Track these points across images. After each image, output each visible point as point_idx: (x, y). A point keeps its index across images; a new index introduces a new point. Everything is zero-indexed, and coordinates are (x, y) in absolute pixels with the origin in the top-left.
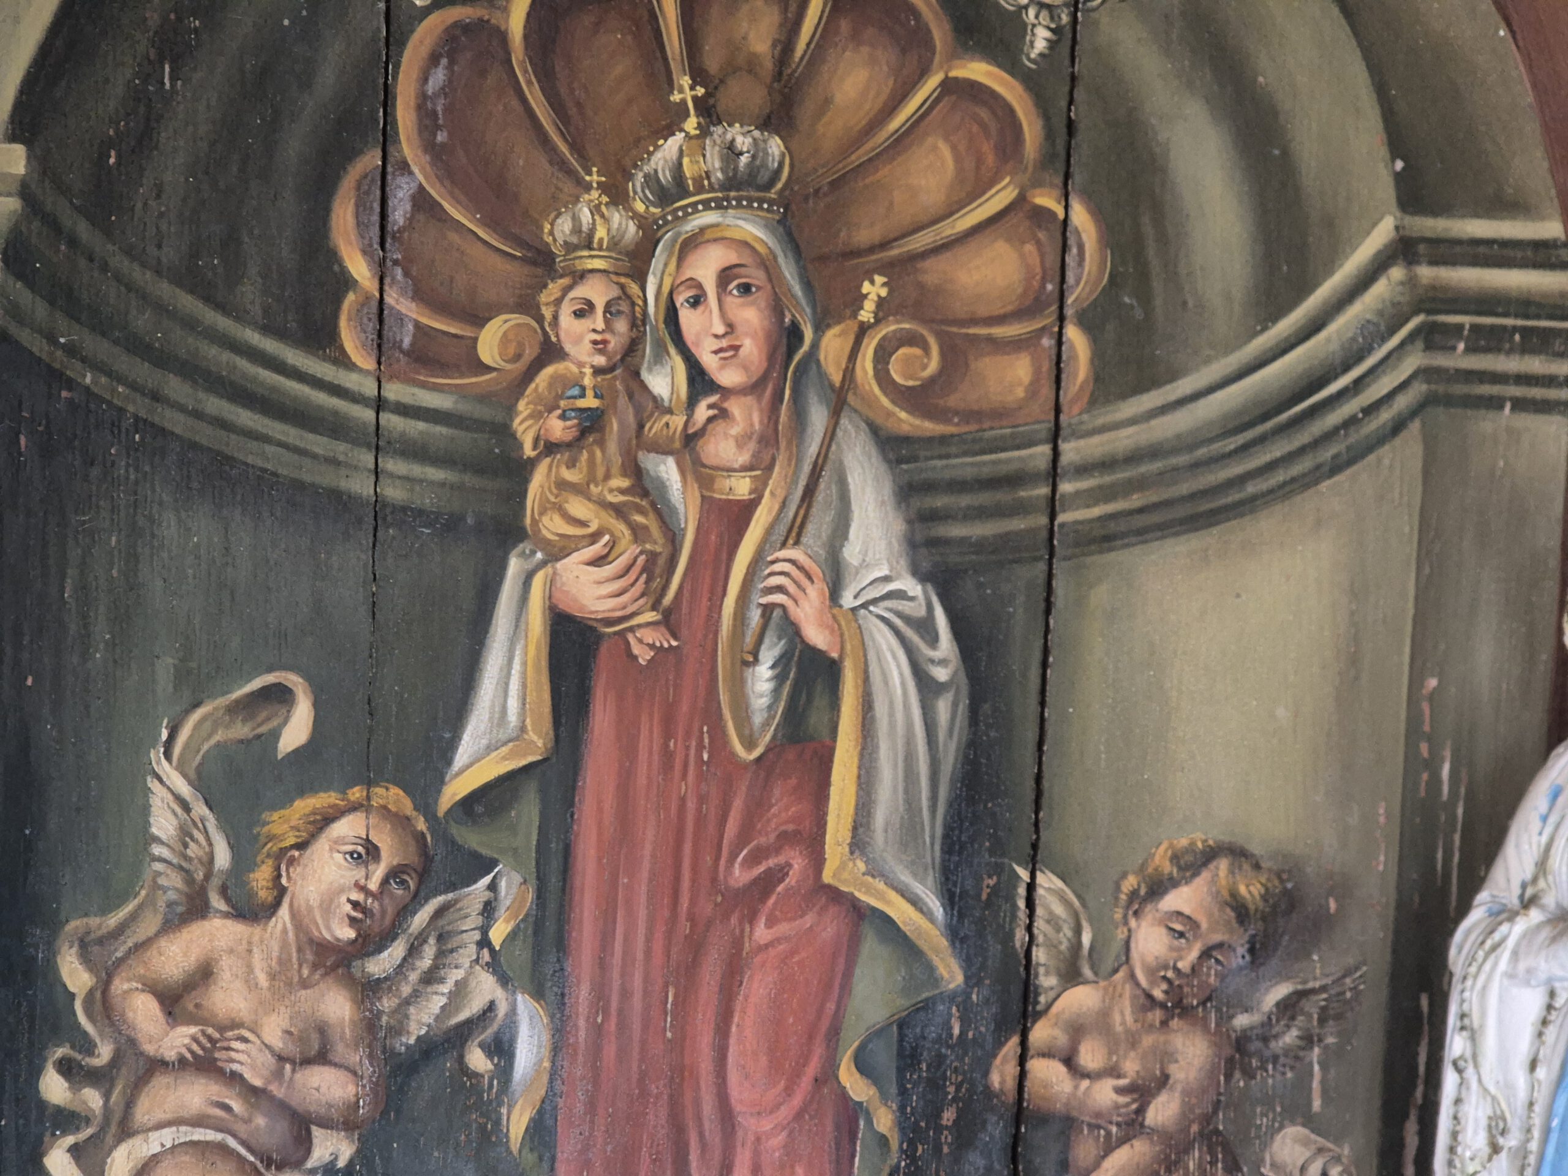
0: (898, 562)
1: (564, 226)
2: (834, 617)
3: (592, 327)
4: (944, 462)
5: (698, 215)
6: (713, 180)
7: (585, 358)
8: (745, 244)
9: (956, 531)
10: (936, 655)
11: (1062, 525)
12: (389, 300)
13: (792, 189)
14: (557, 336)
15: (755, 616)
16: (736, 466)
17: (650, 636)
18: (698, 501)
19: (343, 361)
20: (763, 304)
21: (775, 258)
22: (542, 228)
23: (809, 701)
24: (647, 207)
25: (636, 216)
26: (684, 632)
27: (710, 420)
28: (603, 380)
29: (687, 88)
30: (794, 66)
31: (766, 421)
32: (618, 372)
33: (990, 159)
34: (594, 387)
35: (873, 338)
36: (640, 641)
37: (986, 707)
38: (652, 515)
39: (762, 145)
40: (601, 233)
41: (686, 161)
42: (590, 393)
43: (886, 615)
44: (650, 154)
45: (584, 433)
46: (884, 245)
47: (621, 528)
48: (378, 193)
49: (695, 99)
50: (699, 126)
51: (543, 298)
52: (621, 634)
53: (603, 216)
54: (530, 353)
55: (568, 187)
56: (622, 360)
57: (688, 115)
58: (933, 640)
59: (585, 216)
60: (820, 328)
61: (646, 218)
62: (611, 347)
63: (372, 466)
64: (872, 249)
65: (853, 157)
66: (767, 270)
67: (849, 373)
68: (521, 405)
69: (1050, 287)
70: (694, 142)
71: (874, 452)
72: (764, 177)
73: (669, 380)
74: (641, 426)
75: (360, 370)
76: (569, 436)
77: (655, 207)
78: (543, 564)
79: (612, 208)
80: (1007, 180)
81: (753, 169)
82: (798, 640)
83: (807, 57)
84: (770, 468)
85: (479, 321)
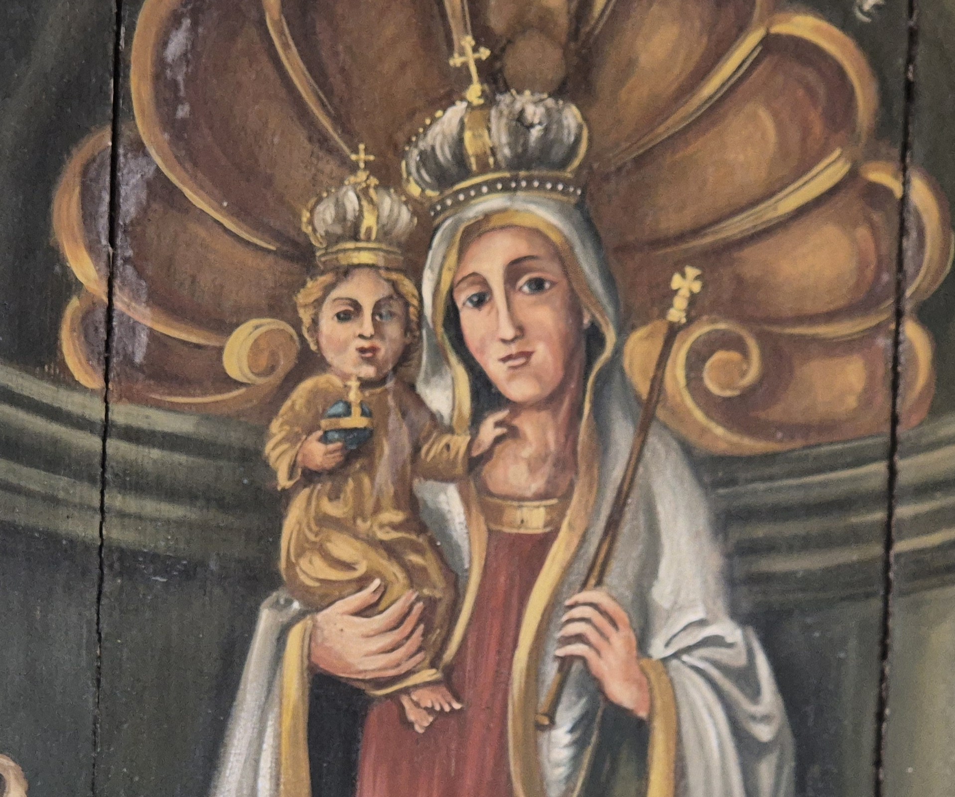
0: (714, 603)
1: (326, 213)
2: (643, 671)
3: (358, 332)
4: (768, 484)
5: (482, 199)
6: (499, 157)
7: (349, 368)
8: (535, 233)
9: (780, 564)
10: (758, 710)
11: (898, 556)
12: (118, 305)
13: (591, 168)
14: (317, 343)
15: (551, 671)
16: (529, 494)
17: (428, 698)
18: (485, 535)
19: (65, 380)
20: (558, 303)
21: (572, 248)
22: (298, 216)
23: (613, 770)
24: (423, 191)
25: (409, 201)
26: (469, 693)
27: (498, 440)
28: (372, 395)
29: (469, 50)
30: (592, 22)
31: (562, 440)
32: (390, 384)
33: (818, 128)
34: (361, 404)
35: (684, 342)
36: (417, 704)
37: (815, 770)
38: (430, 555)
39: (556, 116)
40: (369, 221)
41: (468, 135)
42: (356, 410)
43: (702, 665)
44: (426, 128)
45: (349, 458)
46: (697, 231)
47: (393, 570)
48: (108, 178)
49: (478, 62)
50: (483, 94)
51: (301, 298)
52: (394, 697)
53: (371, 201)
54: (285, 364)
55: (330, 166)
56: (395, 370)
57: (469, 81)
58: (755, 694)
59: (351, 201)
60: (624, 329)
61: (422, 204)
62: (381, 354)
63: (97, 503)
64: (681, 237)
65: (661, 129)
66: (562, 261)
67: (657, 383)
68: (275, 426)
69: (885, 277)
70: (478, 113)
71: (687, 475)
72: (557, 153)
73: (449, 393)
74: (417, 449)
75: (84, 390)
76: (331, 462)
77: (433, 189)
78: (301, 615)
79: (382, 191)
80: (837, 152)
81: (546, 143)
82: (600, 698)
83: (608, 12)
84: (566, 497)
85: (225, 328)
